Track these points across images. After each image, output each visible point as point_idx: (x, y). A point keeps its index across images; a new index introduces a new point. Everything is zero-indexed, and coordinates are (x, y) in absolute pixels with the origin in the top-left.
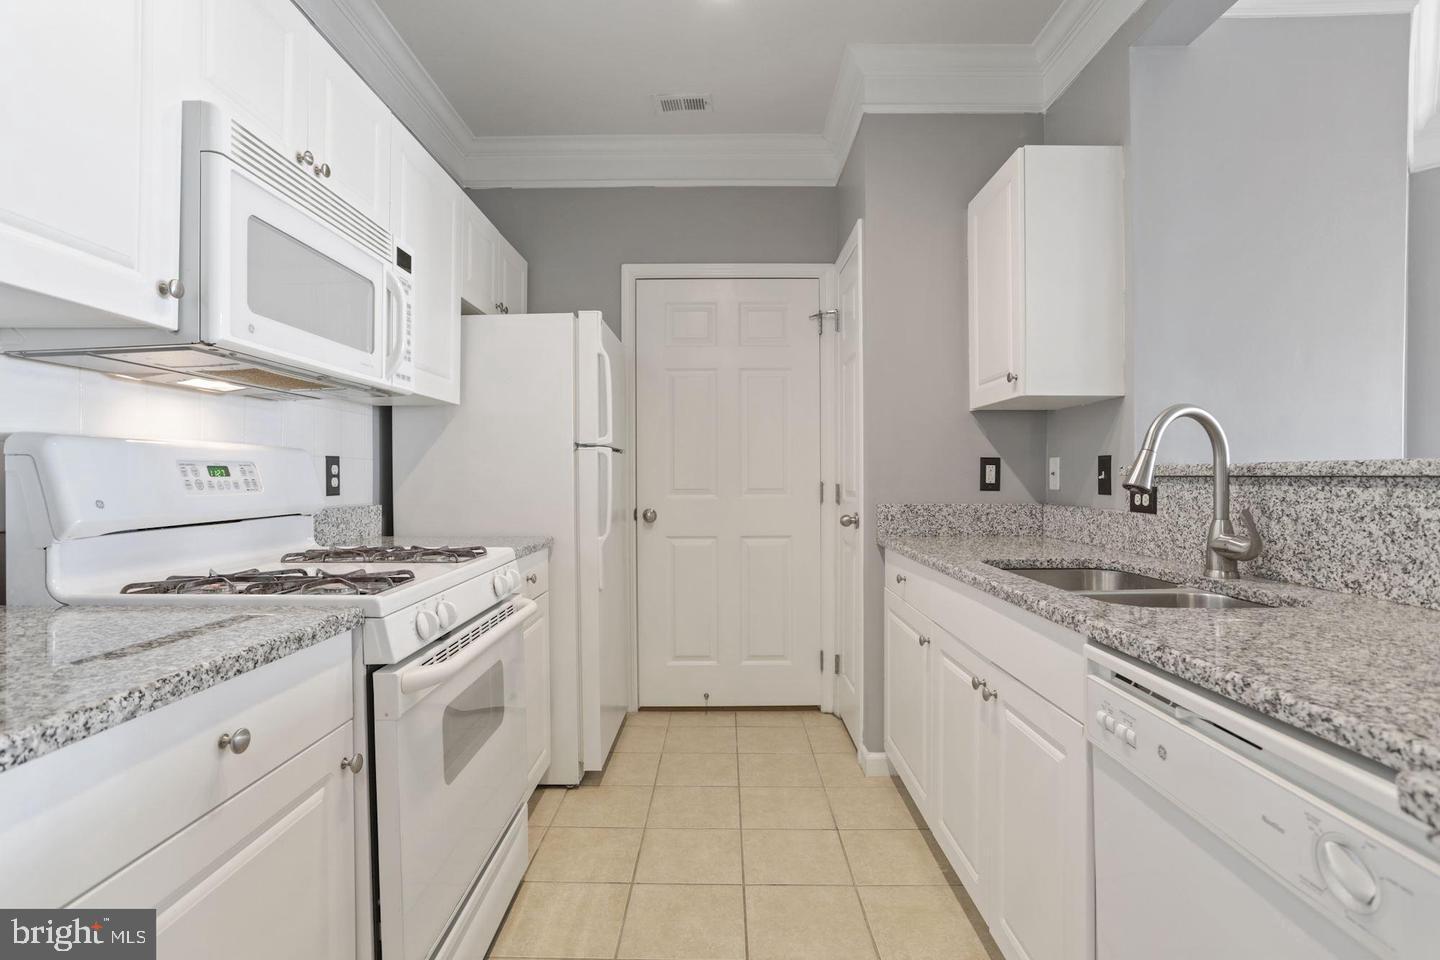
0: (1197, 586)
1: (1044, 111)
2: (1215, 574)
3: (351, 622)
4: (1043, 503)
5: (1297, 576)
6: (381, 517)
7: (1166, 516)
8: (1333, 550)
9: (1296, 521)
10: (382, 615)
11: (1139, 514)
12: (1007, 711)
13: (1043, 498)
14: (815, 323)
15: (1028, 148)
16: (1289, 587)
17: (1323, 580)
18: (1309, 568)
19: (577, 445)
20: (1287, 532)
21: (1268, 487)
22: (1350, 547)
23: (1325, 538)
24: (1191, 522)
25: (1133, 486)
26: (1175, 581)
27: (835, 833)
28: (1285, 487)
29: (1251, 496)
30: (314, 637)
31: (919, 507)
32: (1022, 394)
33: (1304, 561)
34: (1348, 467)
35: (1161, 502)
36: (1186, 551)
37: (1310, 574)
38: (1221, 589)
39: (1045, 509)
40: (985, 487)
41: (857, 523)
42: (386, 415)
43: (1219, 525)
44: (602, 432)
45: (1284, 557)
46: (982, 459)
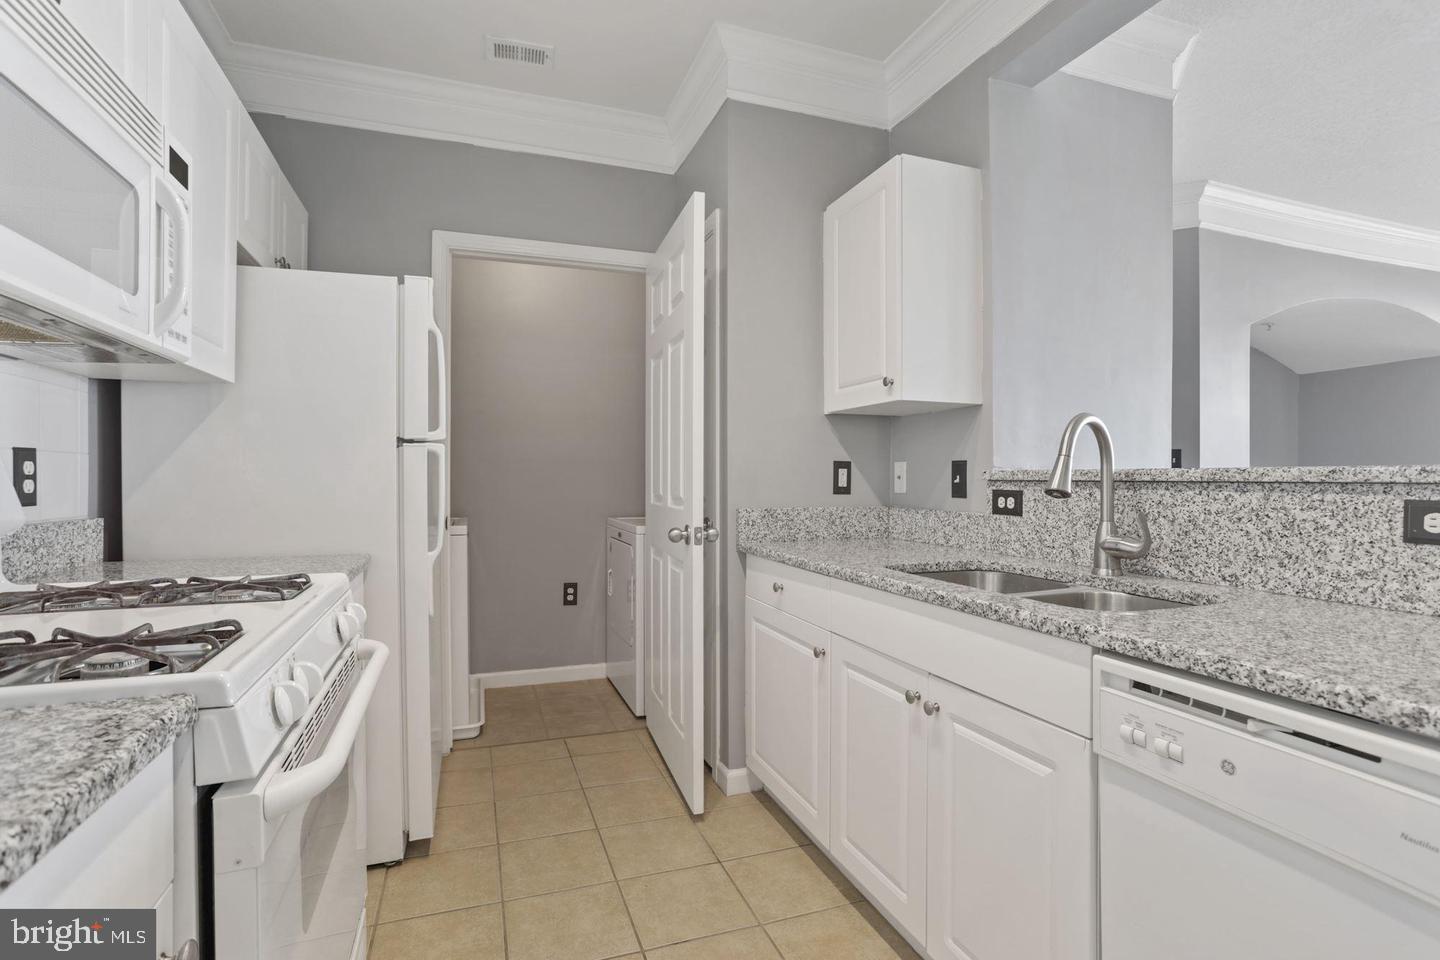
0: (1089, 584)
1: (890, 128)
2: (1103, 572)
3: (182, 722)
4: (889, 505)
5: (1174, 572)
6: (102, 535)
7: (1033, 518)
8: (1210, 547)
9: (1173, 521)
10: (232, 701)
11: (1002, 517)
12: (957, 725)
13: (888, 500)
15: (905, 157)
16: (1166, 581)
17: (1200, 574)
18: (1186, 564)
19: (401, 441)
20: (1163, 532)
21: (1143, 491)
22: (1228, 545)
23: (1203, 537)
24: (1061, 523)
25: (1057, 491)
26: (1064, 580)
27: (717, 866)
28: (1161, 491)
29: (1126, 499)
30: (132, 766)
31: (779, 511)
32: (899, 399)
33: (1180, 558)
34: (1230, 474)
35: (1027, 505)
36: (1055, 551)
37: (1187, 569)
38: (1117, 586)
39: (891, 512)
40: (838, 490)
42: (109, 394)
43: (1106, 526)
44: (434, 424)
45: (1161, 554)
46: (835, 462)
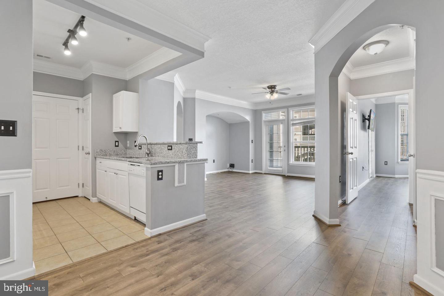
1: (128, 80)
2: (146, 156)
4: (126, 149)
9: (154, 149)
11: (140, 150)
12: (119, 175)
13: (126, 148)
14: (77, 110)
15: (124, 91)
21: (151, 145)
31: (103, 150)
33: (155, 154)
35: (142, 148)
40: (116, 146)
41: (89, 154)
43: (147, 150)
46: (115, 141)
